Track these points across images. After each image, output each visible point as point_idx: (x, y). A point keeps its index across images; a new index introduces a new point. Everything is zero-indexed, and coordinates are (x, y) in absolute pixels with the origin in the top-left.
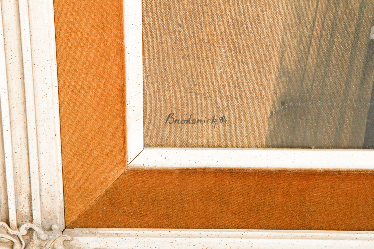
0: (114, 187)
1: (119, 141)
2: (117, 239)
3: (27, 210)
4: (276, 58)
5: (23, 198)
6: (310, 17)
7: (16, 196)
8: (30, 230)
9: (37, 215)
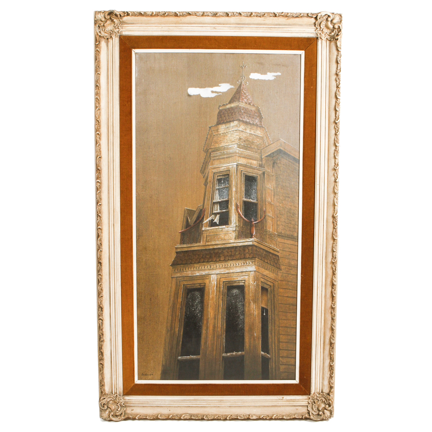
0: (132, 387)
1: (133, 378)
2: (132, 397)
3: (116, 391)
4: (161, 363)
5: (115, 389)
6: (167, 355)
7: (114, 389)
8: (117, 395)
9: (118, 392)
